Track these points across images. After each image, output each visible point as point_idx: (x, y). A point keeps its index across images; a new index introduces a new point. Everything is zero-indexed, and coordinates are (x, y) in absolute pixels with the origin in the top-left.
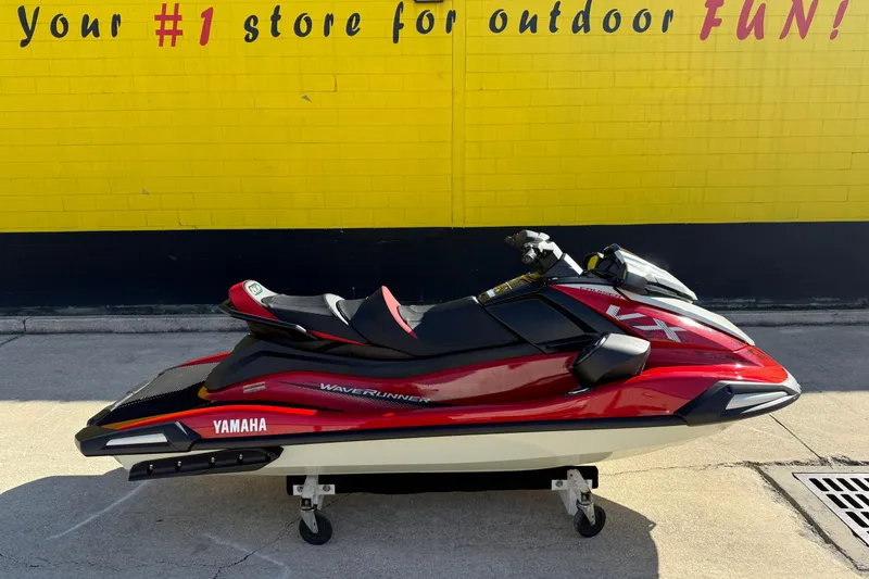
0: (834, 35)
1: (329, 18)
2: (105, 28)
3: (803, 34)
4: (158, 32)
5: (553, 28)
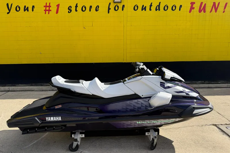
0: (224, 12)
1: (91, 7)
2: (30, 9)
3: (216, 11)
4: (45, 10)
5: (150, 10)
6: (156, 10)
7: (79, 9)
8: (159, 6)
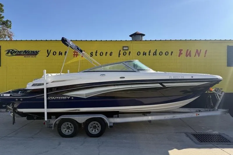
0: (205, 56)
1: (107, 53)
2: (63, 54)
3: (199, 56)
4: (73, 55)
5: (149, 55)
6: (154, 55)
7: (98, 54)
8: (156, 52)
